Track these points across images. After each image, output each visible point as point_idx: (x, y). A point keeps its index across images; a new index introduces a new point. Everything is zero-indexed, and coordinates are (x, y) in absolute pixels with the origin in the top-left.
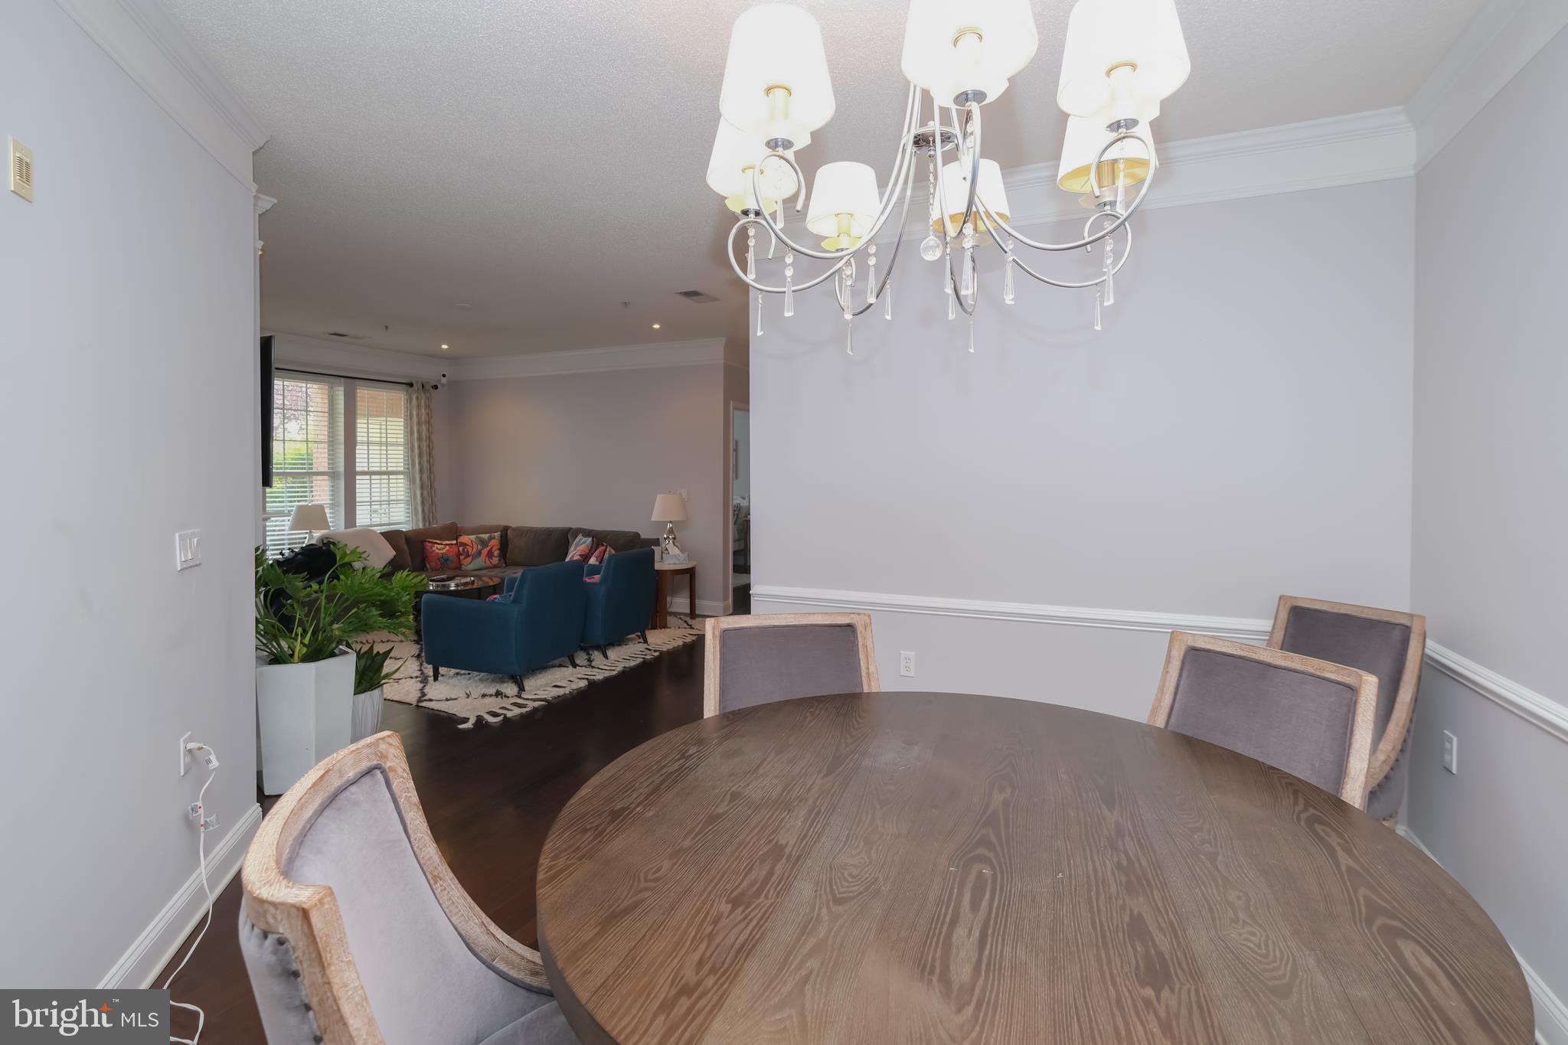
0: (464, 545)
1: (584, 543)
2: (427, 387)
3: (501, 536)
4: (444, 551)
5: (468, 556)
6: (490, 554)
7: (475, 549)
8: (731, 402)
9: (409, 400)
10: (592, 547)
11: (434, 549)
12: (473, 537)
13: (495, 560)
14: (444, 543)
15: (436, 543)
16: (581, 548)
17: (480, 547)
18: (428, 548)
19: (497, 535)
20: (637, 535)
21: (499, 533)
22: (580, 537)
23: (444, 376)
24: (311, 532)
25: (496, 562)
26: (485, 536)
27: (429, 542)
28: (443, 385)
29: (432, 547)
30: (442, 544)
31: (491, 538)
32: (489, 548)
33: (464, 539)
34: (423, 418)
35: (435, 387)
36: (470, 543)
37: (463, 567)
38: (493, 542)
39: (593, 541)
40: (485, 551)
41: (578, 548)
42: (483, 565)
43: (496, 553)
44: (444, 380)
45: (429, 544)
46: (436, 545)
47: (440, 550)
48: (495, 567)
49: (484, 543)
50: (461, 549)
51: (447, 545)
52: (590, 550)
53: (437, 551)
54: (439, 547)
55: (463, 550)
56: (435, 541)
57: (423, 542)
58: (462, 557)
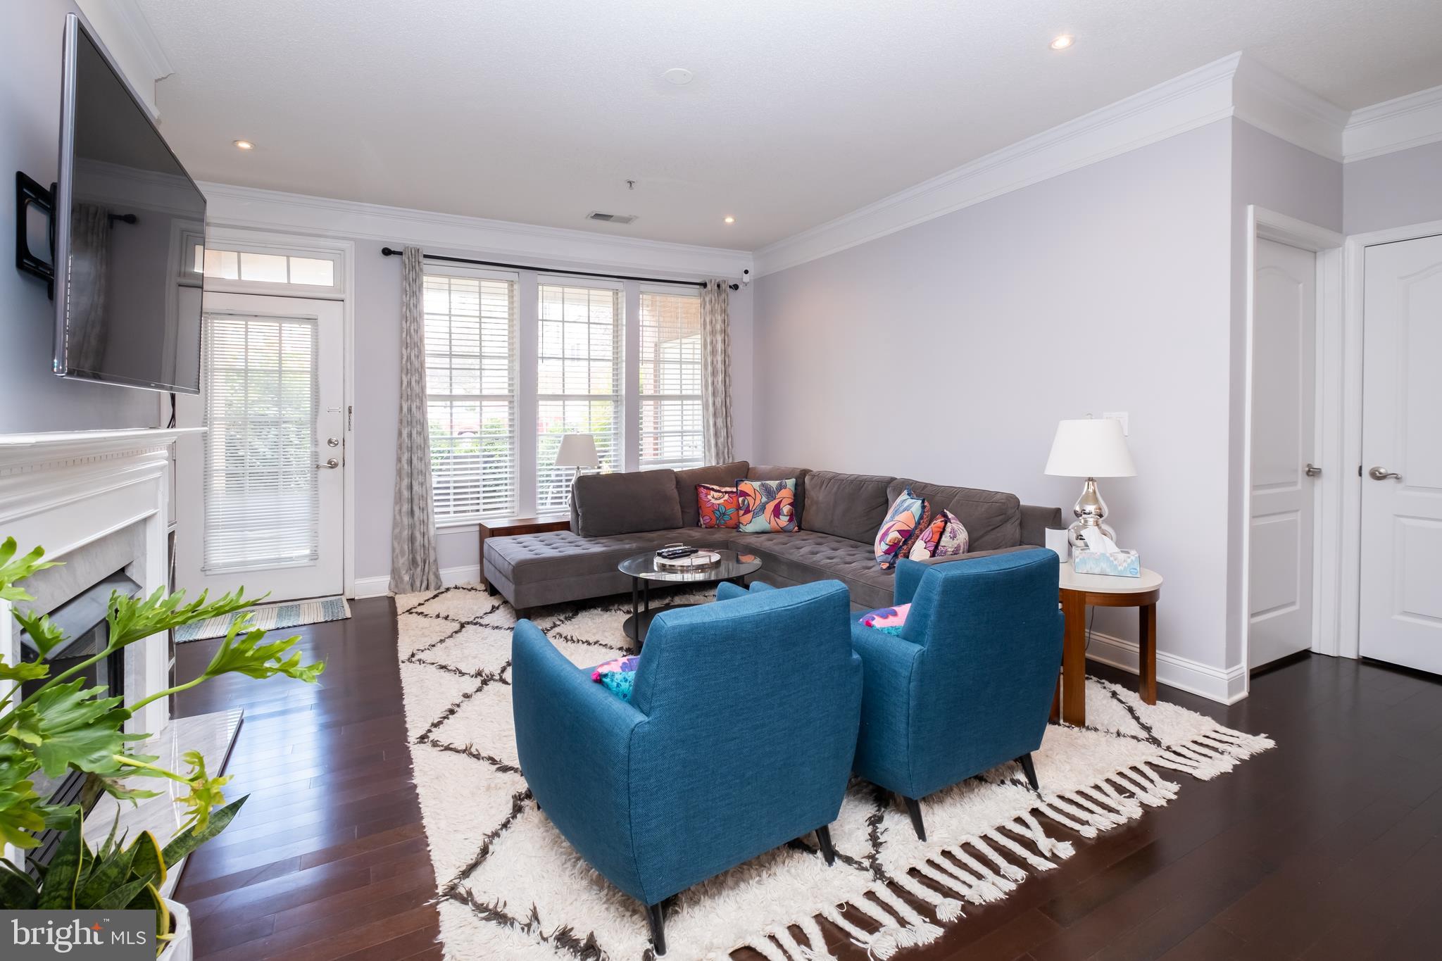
0: (744, 494)
1: (907, 509)
2: (723, 286)
3: (796, 485)
4: (721, 501)
5: (747, 511)
6: (777, 512)
7: (758, 502)
8: (1250, 208)
9: (703, 305)
10: (921, 517)
11: (709, 497)
12: (756, 484)
13: (783, 521)
14: (723, 490)
15: (713, 489)
16: (902, 517)
17: (764, 499)
18: (702, 496)
19: (790, 483)
20: (1013, 500)
21: (794, 480)
22: (904, 496)
23: (746, 272)
24: (578, 468)
25: (786, 524)
26: (773, 484)
27: (705, 487)
28: (746, 284)
29: (707, 494)
30: (719, 491)
31: (781, 487)
32: (776, 502)
33: (746, 486)
34: (718, 327)
35: (736, 287)
36: (751, 493)
37: (743, 528)
38: (784, 493)
39: (923, 507)
40: (771, 506)
41: (897, 518)
42: (766, 526)
43: (786, 509)
44: (746, 278)
45: (704, 491)
46: (712, 493)
47: (716, 499)
48: (783, 531)
49: (770, 494)
50: (741, 499)
51: (726, 492)
52: (918, 523)
53: (713, 501)
54: (716, 495)
55: (744, 501)
56: (711, 487)
57: (697, 487)
58: (741, 512)
